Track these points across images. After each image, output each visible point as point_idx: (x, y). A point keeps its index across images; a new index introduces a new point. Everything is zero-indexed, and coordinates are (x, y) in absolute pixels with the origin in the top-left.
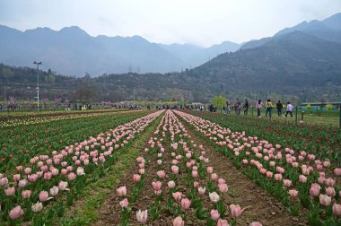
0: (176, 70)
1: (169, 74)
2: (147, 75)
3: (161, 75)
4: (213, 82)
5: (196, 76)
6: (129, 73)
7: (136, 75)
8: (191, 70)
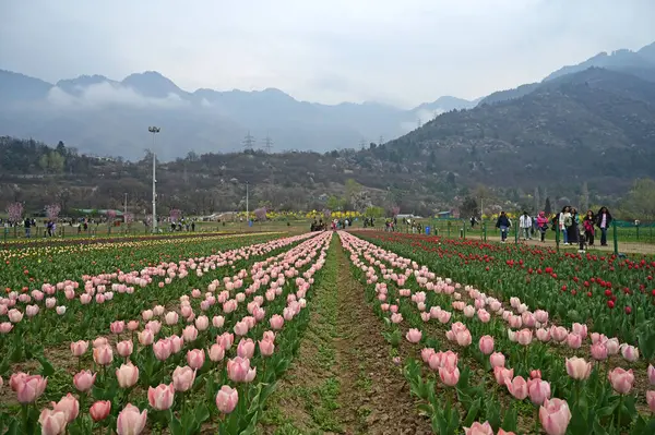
0: (349, 147)
1: (335, 154)
2: (285, 156)
3: (318, 155)
4: (430, 169)
5: (394, 158)
6: (246, 152)
7: (260, 155)
8: (383, 147)
